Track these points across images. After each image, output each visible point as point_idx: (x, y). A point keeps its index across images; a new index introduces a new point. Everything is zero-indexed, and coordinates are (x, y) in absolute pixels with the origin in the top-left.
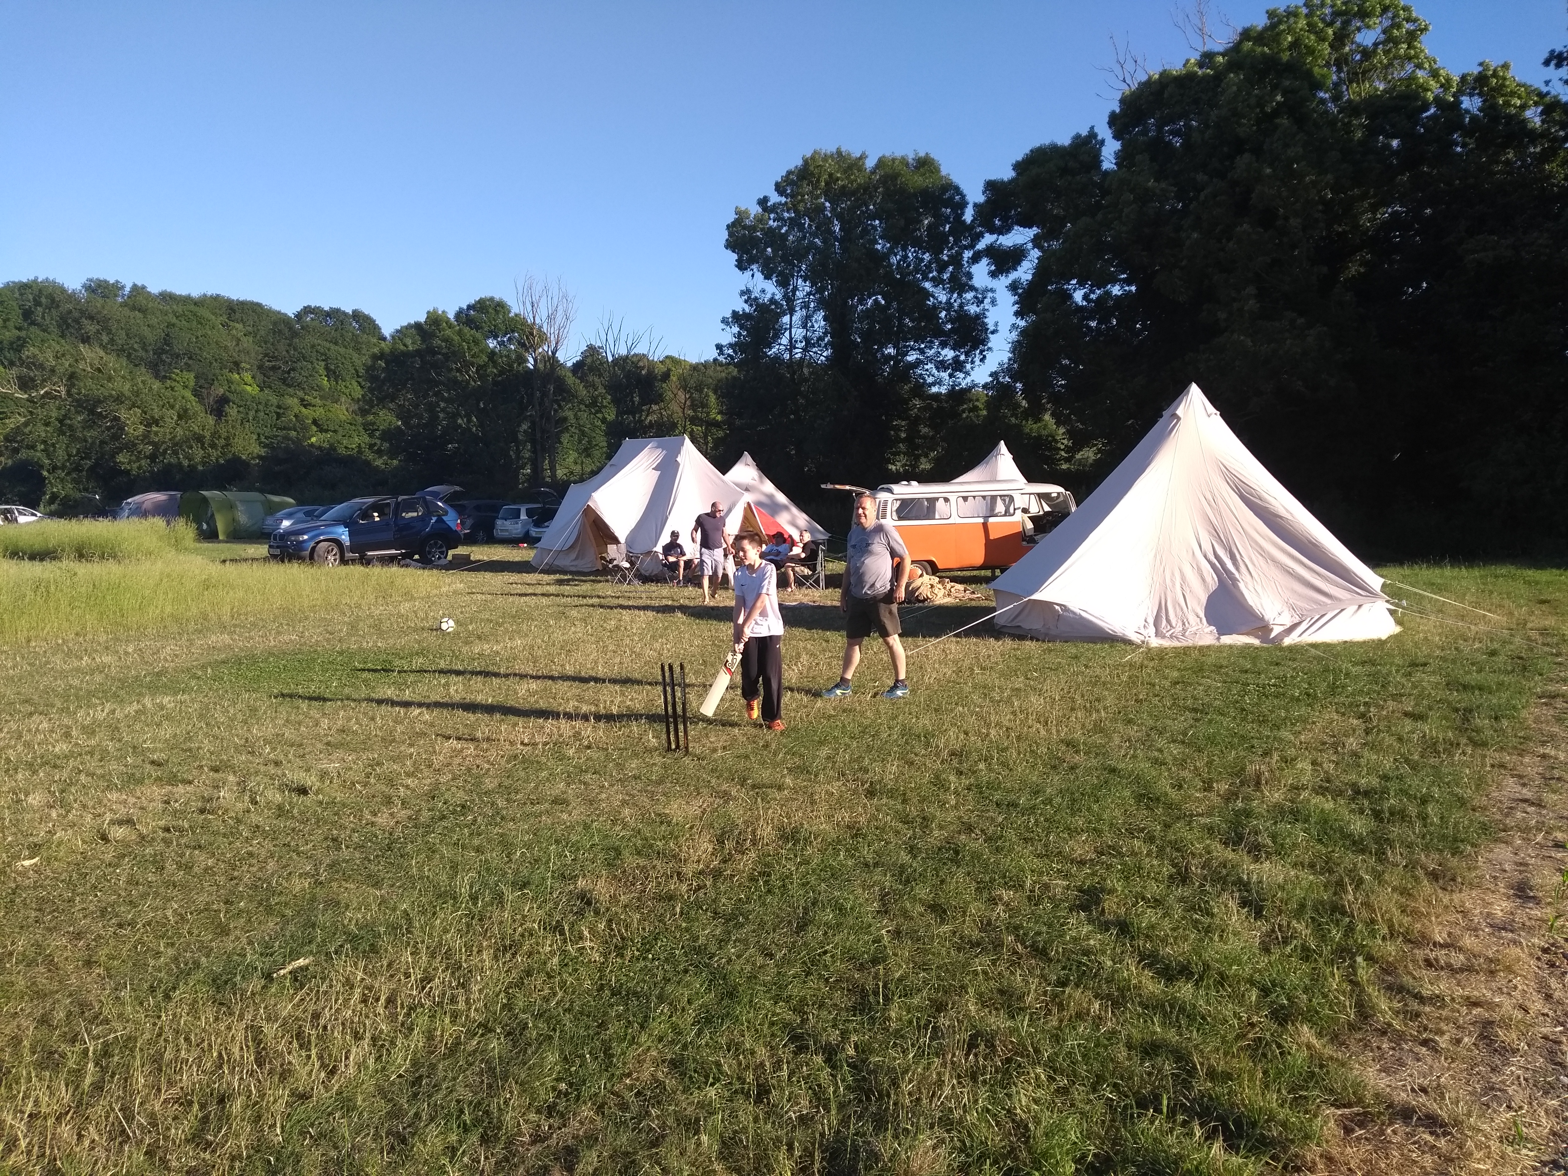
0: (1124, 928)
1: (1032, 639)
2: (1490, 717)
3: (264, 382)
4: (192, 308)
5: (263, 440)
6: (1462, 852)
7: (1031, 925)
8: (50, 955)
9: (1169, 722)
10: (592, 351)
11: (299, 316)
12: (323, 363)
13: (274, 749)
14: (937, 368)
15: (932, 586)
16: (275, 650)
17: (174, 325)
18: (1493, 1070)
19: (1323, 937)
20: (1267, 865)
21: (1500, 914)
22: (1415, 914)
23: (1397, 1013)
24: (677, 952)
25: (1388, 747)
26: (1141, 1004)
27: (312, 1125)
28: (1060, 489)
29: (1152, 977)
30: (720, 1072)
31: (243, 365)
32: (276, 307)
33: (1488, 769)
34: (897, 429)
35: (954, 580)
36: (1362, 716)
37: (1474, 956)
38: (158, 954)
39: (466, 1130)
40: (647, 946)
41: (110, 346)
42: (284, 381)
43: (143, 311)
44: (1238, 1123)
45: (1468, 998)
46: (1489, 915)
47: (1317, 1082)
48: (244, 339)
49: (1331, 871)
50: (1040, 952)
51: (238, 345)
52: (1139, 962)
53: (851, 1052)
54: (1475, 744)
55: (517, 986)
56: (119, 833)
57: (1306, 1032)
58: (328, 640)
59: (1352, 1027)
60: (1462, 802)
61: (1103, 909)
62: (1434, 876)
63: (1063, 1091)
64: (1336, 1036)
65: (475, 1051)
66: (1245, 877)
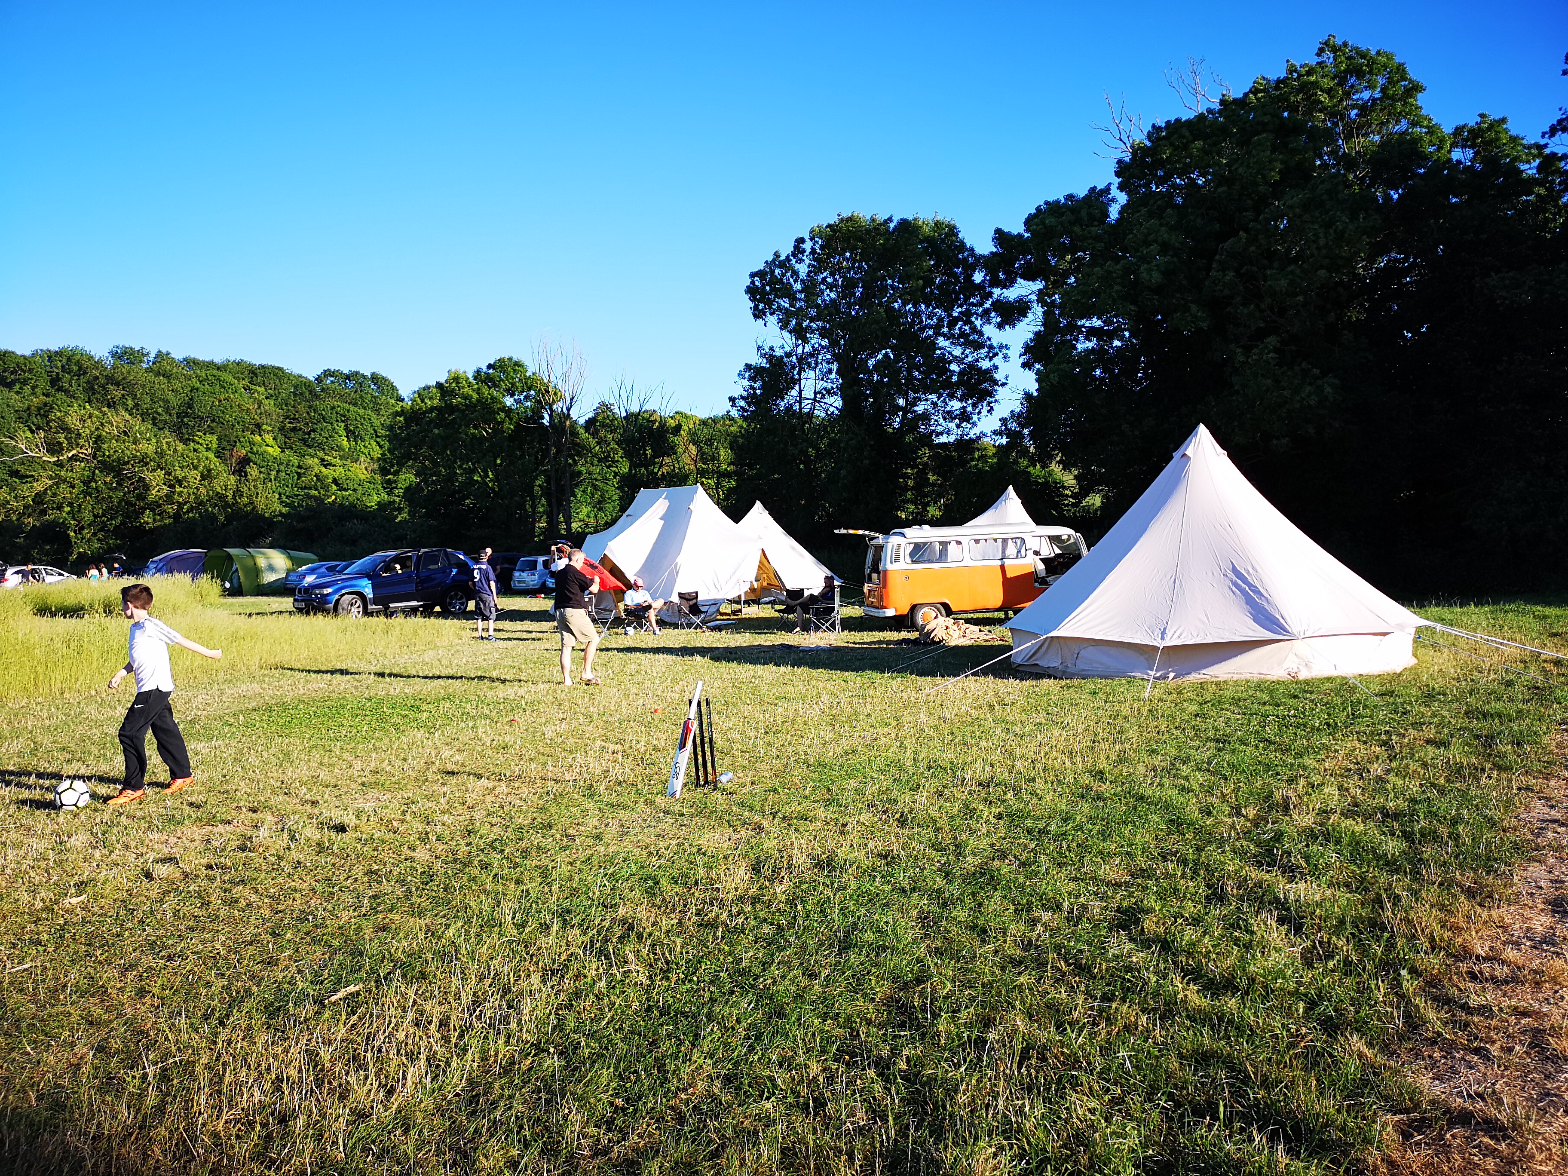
0: (1166, 946)
1: (1049, 677)
2: (1513, 743)
3: (285, 443)
4: (215, 372)
5: (284, 499)
6: (1496, 871)
7: (1072, 944)
8: (102, 986)
9: (1193, 752)
10: (604, 408)
11: (319, 379)
12: (343, 424)
13: (310, 790)
14: (945, 419)
15: (947, 628)
16: (304, 698)
17: (197, 389)
18: (1547, 1077)
19: (1363, 950)
20: (1302, 885)
21: (1541, 928)
22: (1457, 929)
23: (1446, 1024)
24: (722, 974)
25: (1414, 771)
26: (1188, 1017)
27: (373, 1142)
28: (1070, 531)
29: (1198, 992)
30: (775, 1086)
31: (264, 427)
32: (296, 371)
33: (1515, 791)
34: (906, 476)
35: (968, 621)
36: (1385, 744)
37: (1519, 968)
38: (209, 985)
39: (527, 1145)
40: (693, 967)
41: (136, 410)
42: (304, 441)
43: (168, 376)
44: (1296, 1128)
45: (1516, 1008)
46: (1529, 929)
47: (1372, 1089)
48: (267, 402)
49: (1366, 889)
50: (1082, 969)
51: (259, 407)
52: (1183, 978)
53: (904, 1066)
54: (1500, 768)
55: (566, 1007)
56: (162, 870)
57: (1357, 1043)
58: (356, 687)
59: (1402, 1038)
60: (1492, 823)
61: (1143, 928)
62: (1470, 893)
63: (1116, 1101)
64: (1387, 1046)
65: (530, 1069)
66: (1282, 896)
